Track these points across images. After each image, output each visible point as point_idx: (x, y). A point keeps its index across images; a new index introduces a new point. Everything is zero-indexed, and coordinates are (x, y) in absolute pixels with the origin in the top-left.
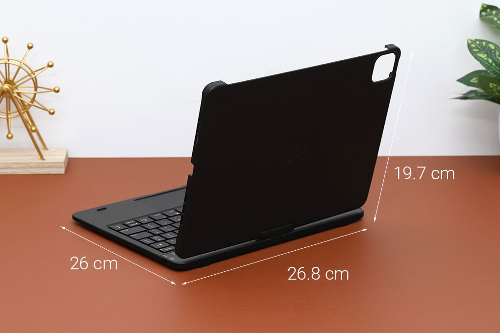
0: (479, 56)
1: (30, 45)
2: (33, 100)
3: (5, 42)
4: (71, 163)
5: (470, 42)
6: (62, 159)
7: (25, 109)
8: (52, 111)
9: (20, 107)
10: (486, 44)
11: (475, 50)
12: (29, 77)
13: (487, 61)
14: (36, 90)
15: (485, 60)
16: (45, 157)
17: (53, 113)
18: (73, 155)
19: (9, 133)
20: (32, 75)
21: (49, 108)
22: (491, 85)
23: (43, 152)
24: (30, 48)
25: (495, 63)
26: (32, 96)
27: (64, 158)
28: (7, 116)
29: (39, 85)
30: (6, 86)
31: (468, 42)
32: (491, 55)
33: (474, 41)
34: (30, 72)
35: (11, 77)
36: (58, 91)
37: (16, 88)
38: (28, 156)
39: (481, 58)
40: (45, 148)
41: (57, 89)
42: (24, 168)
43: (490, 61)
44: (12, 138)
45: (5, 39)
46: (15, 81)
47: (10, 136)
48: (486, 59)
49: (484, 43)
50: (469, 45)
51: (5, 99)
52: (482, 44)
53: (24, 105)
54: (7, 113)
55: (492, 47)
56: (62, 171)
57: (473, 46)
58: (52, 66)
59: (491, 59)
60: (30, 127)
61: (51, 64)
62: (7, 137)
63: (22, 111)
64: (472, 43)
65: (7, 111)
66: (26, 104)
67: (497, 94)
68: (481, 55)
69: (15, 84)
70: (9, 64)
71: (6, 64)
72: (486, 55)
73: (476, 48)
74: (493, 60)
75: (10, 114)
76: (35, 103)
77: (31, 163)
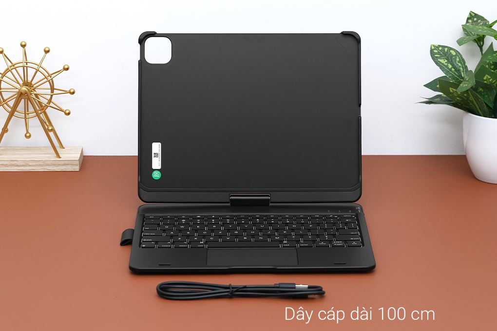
0: (439, 61)
1: (47, 49)
2: (50, 101)
3: (23, 46)
4: (86, 161)
5: (433, 48)
6: (77, 156)
7: (43, 109)
8: (67, 112)
9: (38, 108)
10: (448, 50)
11: (436, 56)
12: (46, 80)
13: (447, 66)
14: (52, 92)
15: (444, 65)
16: (61, 155)
17: (69, 114)
18: (87, 153)
19: (27, 132)
20: (49, 77)
21: (64, 109)
22: (451, 90)
23: (59, 150)
24: (47, 52)
25: (454, 68)
26: (49, 97)
27: (79, 156)
28: (25, 116)
29: (55, 87)
30: (24, 89)
31: (431, 48)
32: (452, 61)
33: (437, 47)
34: (47, 75)
35: (30, 79)
36: (73, 93)
37: (34, 90)
38: (45, 154)
39: (441, 63)
40: (62, 147)
41: (72, 91)
42: (41, 165)
43: (450, 66)
44: (30, 136)
45: (23, 44)
46: (33, 83)
47: (28, 135)
48: (446, 64)
49: (446, 49)
50: (432, 51)
51: (23, 100)
52: (444, 50)
53: (42, 106)
54: (25, 114)
55: (453, 53)
56: (77, 168)
57: (436, 51)
58: (67, 69)
59: (451, 64)
60: (47, 127)
61: (66, 67)
62: (26, 136)
63: (40, 112)
64: (435, 49)
65: (25, 111)
66: (44, 105)
67: (458, 98)
68: (441, 61)
69: (33, 86)
70: (27, 67)
71: (24, 67)
72: (446, 61)
73: (438, 53)
74: (453, 65)
75: (28, 114)
76: (51, 105)
77: (48, 161)
